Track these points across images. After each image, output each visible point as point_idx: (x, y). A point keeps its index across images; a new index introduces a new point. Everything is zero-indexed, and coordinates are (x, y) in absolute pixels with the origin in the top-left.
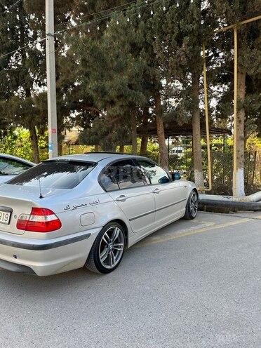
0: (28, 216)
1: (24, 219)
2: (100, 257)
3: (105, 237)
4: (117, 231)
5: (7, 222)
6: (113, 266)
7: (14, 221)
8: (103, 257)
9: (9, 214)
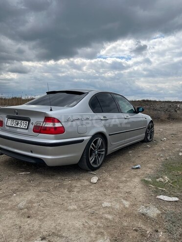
0: (42, 123)
1: (39, 125)
2: (90, 160)
3: (92, 146)
4: (100, 141)
5: (26, 128)
6: (98, 165)
7: (31, 127)
8: (92, 160)
9: (28, 122)
